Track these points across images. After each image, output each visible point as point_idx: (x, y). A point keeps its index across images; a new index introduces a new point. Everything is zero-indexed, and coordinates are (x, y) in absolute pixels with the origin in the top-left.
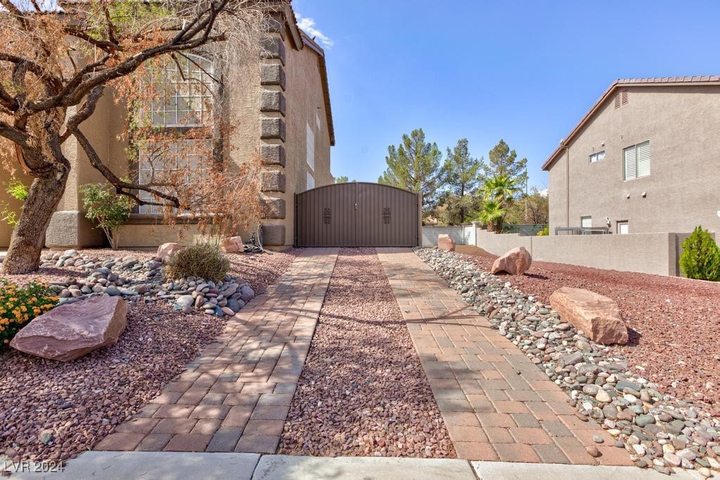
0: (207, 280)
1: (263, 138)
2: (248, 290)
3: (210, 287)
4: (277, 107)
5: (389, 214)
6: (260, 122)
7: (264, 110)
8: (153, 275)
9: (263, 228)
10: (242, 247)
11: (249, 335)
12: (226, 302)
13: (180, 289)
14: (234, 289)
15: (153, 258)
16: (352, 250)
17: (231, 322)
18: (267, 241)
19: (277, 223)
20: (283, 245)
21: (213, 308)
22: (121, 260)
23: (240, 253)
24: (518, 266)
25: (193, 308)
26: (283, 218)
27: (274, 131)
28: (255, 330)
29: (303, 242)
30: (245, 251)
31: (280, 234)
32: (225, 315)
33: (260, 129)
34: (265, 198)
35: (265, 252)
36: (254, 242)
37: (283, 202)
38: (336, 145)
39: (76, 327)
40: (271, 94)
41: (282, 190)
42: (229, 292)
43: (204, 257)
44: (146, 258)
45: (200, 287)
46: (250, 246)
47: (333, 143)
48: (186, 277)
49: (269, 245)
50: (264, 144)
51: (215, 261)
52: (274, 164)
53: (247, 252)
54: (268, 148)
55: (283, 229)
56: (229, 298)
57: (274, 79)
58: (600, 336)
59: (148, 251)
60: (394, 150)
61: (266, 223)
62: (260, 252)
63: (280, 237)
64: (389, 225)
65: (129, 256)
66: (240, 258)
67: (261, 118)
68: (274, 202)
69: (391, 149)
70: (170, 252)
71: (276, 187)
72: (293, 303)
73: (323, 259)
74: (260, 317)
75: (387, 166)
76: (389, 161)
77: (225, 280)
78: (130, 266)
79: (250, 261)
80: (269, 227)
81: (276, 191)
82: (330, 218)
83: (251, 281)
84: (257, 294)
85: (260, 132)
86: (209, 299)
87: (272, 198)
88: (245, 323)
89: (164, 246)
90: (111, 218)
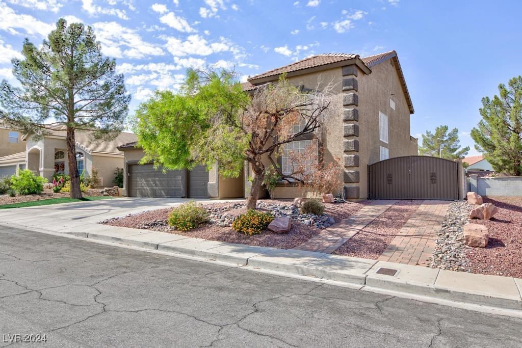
0: (315, 215)
1: (345, 136)
2: (332, 220)
3: (316, 217)
4: (352, 118)
5: (435, 177)
6: (343, 127)
7: (346, 121)
8: (293, 212)
9: (345, 188)
10: (333, 199)
11: (330, 234)
12: (322, 223)
13: (305, 217)
14: (326, 219)
15: (292, 205)
16: (406, 201)
17: (324, 230)
18: (348, 195)
19: (354, 185)
20: (358, 198)
21: (318, 225)
22: (279, 205)
23: (332, 203)
24: (485, 215)
25: (310, 224)
26: (358, 182)
27: (351, 132)
28: (332, 233)
29: (373, 196)
30: (335, 202)
31: (355, 192)
32: (322, 228)
33: (343, 131)
34: (347, 171)
35: (346, 202)
36: (340, 197)
37: (357, 173)
38: (415, 113)
39: (281, 225)
40: (349, 111)
41: (357, 165)
42: (323, 220)
43: (313, 205)
44: (289, 204)
45: (313, 217)
46: (338, 199)
47: (412, 112)
48: (307, 213)
49: (350, 198)
50: (346, 140)
51: (318, 207)
52: (352, 151)
53: (336, 202)
54: (348, 142)
55: (358, 189)
56: (324, 222)
57: (350, 102)
58: (470, 243)
59: (287, 201)
60: (488, 101)
61: (348, 185)
62: (343, 202)
63: (356, 194)
64: (435, 185)
65: (282, 204)
66: (331, 206)
67: (344, 125)
68: (351, 173)
69: (486, 101)
70: (299, 202)
71: (352, 164)
72: (351, 226)
73: (380, 207)
74: (334, 230)
75: (481, 118)
76: (483, 112)
77: (322, 215)
78: (283, 208)
79: (336, 208)
80: (349, 188)
81: (353, 167)
82: (391, 180)
83: (335, 217)
84: (336, 222)
85: (343, 133)
86: (316, 222)
87: (351, 171)
88: (329, 231)
89: (296, 199)
90: (271, 184)
